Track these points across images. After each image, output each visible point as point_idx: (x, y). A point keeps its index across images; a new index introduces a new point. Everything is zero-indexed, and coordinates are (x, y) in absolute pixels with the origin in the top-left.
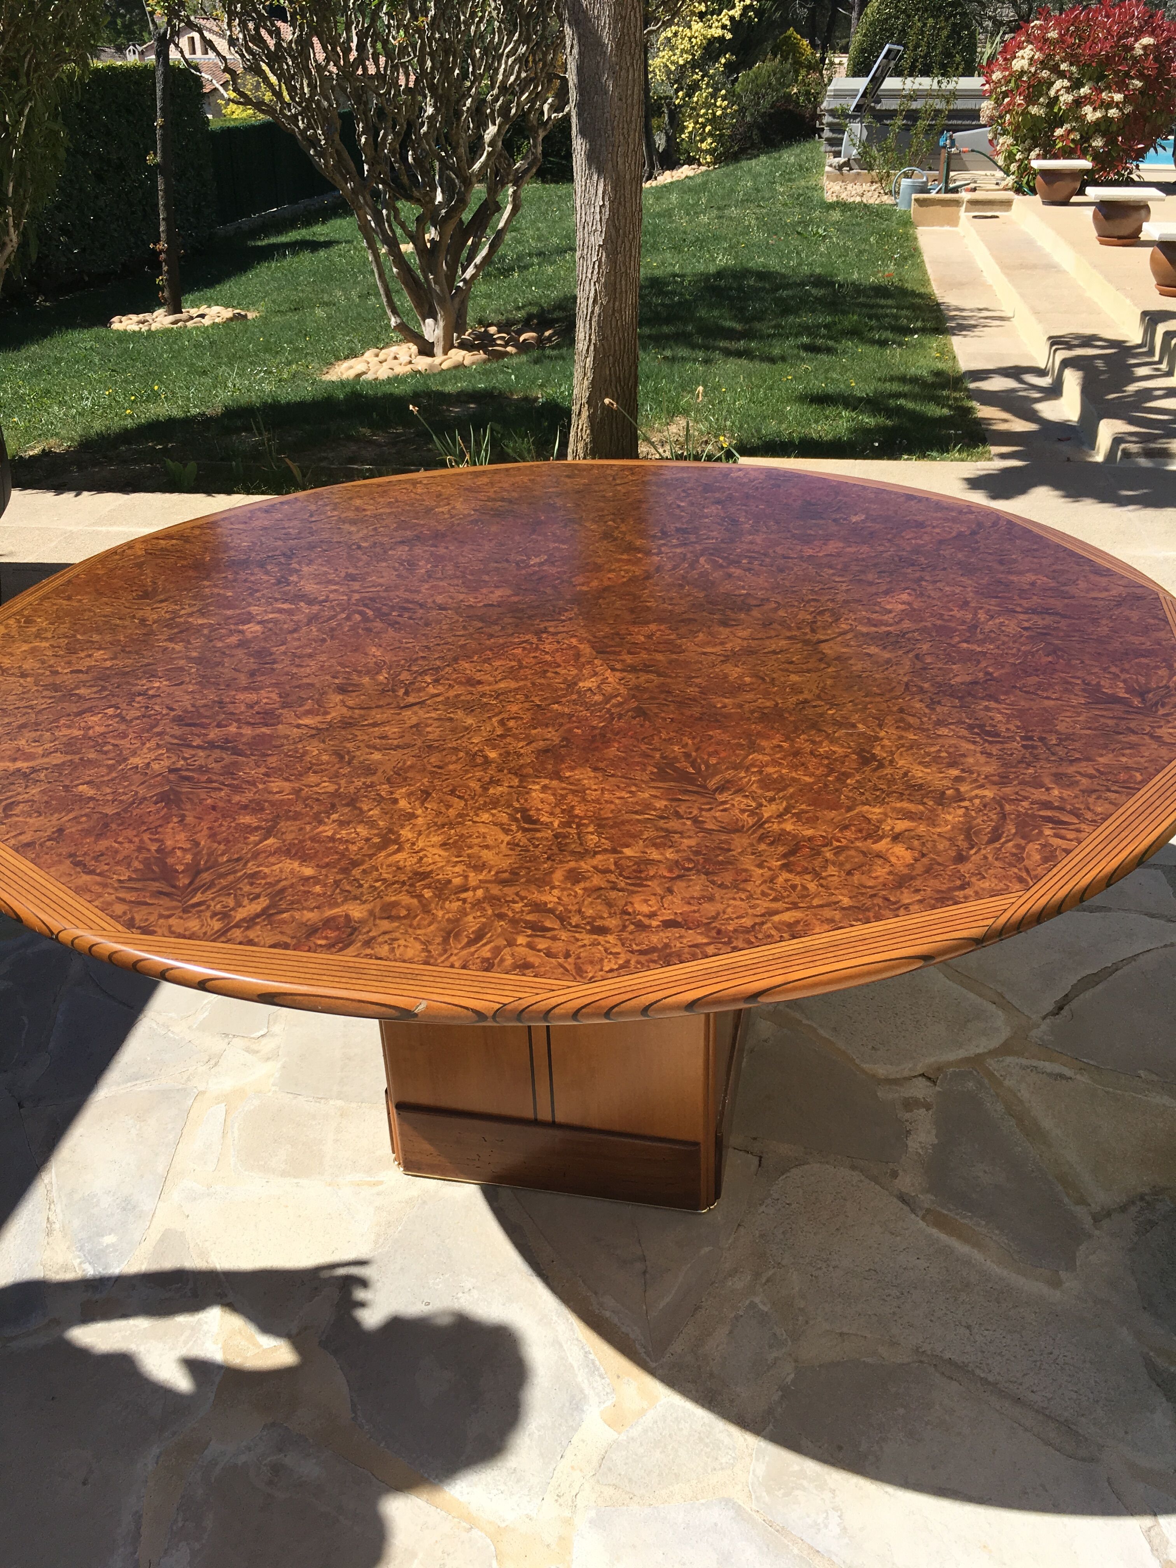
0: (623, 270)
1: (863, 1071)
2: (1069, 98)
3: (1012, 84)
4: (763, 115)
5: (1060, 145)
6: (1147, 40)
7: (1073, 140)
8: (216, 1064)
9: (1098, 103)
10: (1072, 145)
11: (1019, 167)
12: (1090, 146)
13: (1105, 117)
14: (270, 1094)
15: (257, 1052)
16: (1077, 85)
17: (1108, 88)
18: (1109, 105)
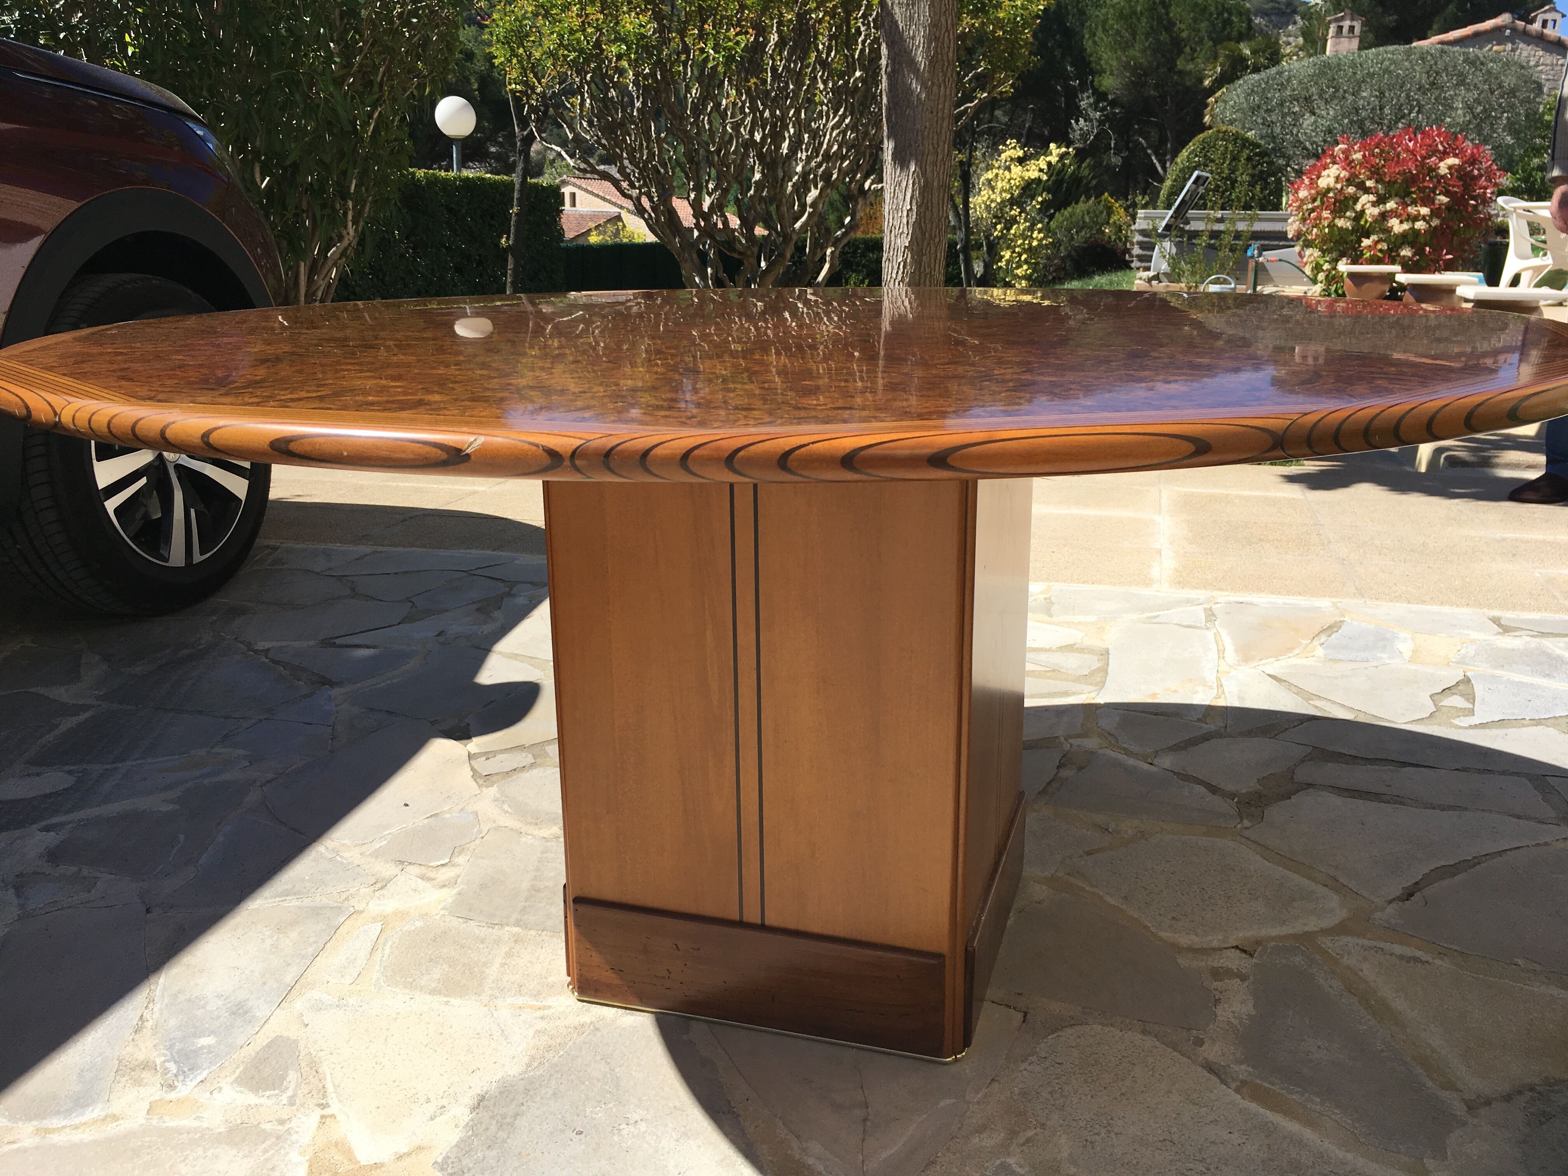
0: (928, 271)
1: (1161, 939)
2: (1376, 211)
3: (1317, 203)
4: (1075, 249)
5: (1368, 255)
6: (1452, 161)
7: (1381, 251)
8: (382, 888)
9: (1405, 216)
10: (1380, 255)
11: (1327, 276)
12: (1399, 255)
13: (1413, 228)
14: (437, 917)
15: (433, 879)
16: (1381, 200)
17: (1414, 203)
18: (1415, 218)
